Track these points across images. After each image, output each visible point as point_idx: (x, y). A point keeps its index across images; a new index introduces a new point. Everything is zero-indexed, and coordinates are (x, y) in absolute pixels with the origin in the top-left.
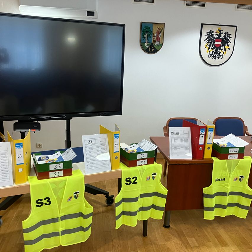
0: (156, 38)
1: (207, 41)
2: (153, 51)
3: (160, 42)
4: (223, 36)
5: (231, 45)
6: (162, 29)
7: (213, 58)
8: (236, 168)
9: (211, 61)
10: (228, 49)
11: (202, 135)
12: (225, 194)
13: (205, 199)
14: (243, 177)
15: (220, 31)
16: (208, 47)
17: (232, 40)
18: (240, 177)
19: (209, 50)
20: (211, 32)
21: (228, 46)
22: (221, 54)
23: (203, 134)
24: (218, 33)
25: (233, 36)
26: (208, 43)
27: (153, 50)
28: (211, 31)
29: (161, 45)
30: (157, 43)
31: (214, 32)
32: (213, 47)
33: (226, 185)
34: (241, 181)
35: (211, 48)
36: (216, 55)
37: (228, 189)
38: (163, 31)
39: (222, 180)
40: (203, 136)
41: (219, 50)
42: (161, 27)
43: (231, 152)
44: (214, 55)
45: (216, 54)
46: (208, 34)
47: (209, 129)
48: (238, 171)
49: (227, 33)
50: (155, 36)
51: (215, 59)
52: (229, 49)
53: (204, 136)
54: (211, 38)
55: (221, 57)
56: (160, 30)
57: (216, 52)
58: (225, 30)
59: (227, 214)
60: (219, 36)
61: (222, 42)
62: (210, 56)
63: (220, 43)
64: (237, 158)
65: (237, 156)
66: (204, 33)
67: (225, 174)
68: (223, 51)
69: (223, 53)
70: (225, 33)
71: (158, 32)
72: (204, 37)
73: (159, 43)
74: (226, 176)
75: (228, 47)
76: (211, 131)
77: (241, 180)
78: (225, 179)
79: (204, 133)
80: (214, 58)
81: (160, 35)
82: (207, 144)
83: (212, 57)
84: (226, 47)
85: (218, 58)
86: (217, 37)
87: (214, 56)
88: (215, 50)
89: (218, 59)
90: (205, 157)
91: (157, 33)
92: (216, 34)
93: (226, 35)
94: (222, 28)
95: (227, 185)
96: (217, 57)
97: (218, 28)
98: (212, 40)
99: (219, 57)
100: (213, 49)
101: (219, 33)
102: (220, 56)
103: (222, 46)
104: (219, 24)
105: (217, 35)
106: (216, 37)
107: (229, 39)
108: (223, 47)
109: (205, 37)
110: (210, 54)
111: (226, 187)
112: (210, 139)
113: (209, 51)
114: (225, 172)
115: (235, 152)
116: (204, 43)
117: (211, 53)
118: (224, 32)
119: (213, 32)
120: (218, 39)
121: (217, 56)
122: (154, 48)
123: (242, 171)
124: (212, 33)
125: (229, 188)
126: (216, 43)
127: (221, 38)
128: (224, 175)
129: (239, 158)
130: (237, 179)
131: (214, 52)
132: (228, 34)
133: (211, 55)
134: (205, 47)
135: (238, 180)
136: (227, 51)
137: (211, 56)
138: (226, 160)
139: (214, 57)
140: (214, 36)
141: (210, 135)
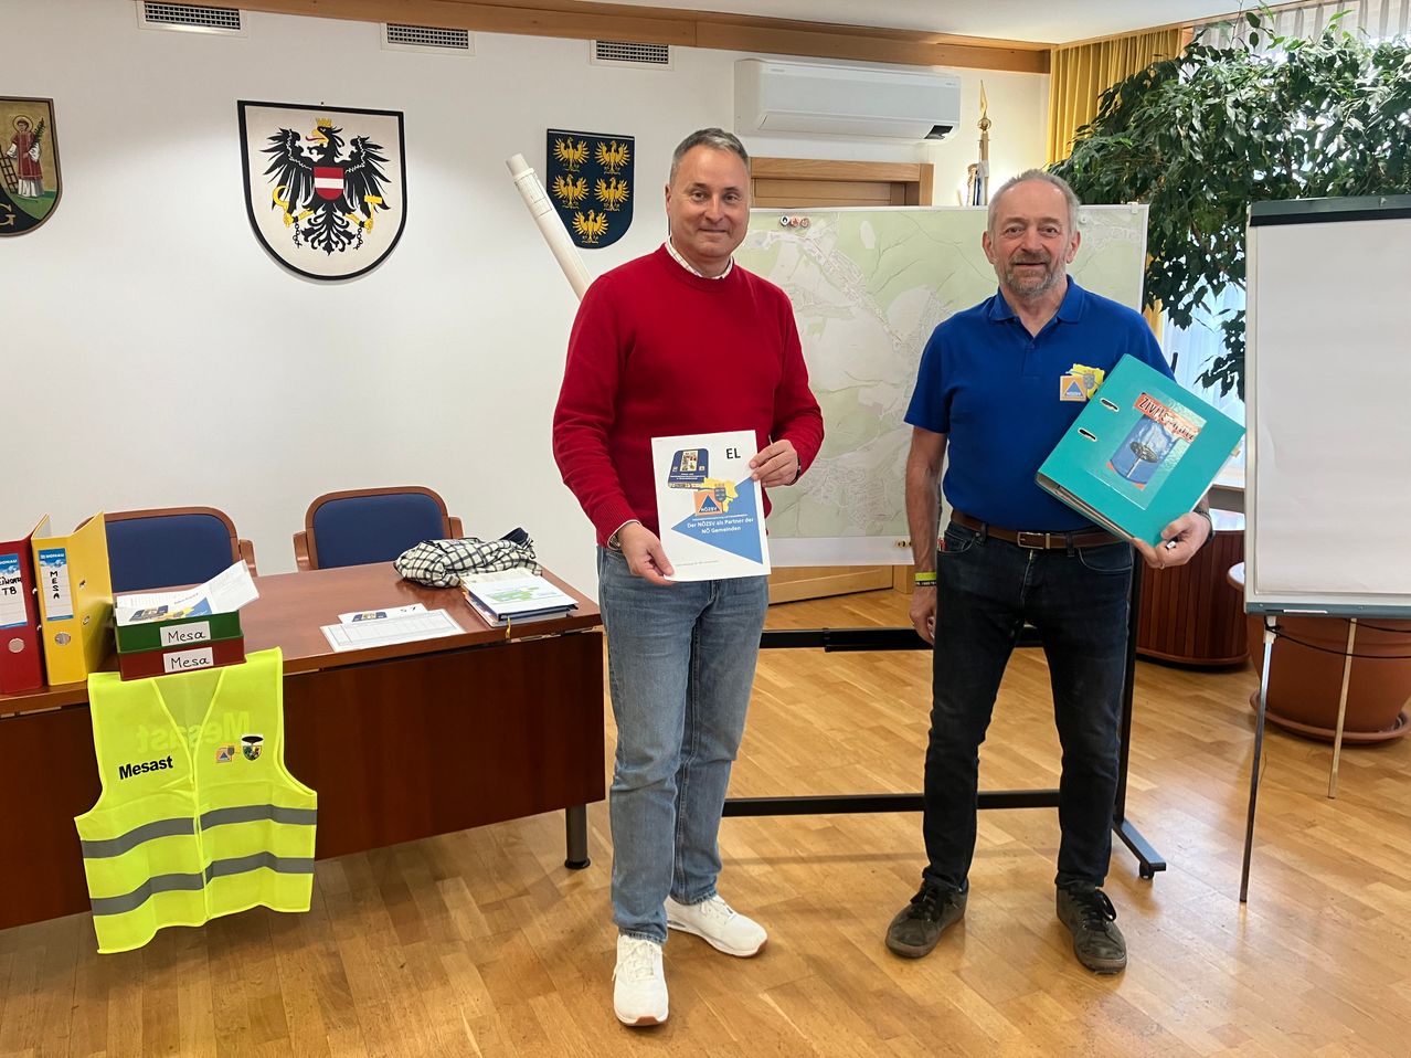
0: (15, 164)
1: (277, 174)
2: (11, 222)
3: (43, 182)
4: (345, 153)
5: (390, 191)
6: (42, 123)
7: (320, 248)
8: (212, 704)
9: (311, 257)
10: (378, 208)
11: (11, 585)
12: (182, 826)
13: (90, 865)
14: (260, 739)
15: (329, 132)
16: (288, 199)
17: (390, 169)
18: (245, 739)
19: (294, 214)
20: (286, 140)
21: (377, 193)
22: (353, 229)
23: (14, 581)
24: (321, 141)
25: (390, 151)
26: (283, 182)
27: (11, 217)
28: (285, 132)
29: (48, 194)
30: (26, 189)
31: (302, 138)
32: (310, 199)
33: (180, 787)
34: (252, 758)
35: (300, 203)
36: (328, 233)
37: (191, 800)
38: (46, 132)
39: (156, 766)
40: (12, 589)
41: (339, 213)
42: (35, 118)
43: (174, 642)
44: (321, 234)
45: (329, 229)
46: (275, 144)
47: (42, 552)
48: (229, 716)
49: (363, 140)
50: (9, 157)
51: (329, 249)
52: (384, 206)
53: (19, 586)
54: (292, 164)
55: (355, 241)
56: (34, 127)
57: (329, 222)
58: (349, 130)
59: (215, 912)
60: (330, 151)
61: (346, 178)
62: (301, 237)
63: (338, 184)
64: (212, 664)
65: (208, 653)
66: (260, 143)
67: (167, 740)
68: (359, 214)
69: (362, 224)
70: (354, 142)
71: (24, 137)
72: (261, 161)
73: (39, 188)
74: (173, 747)
75: (379, 200)
76: (53, 560)
77: (251, 755)
78: (169, 760)
79: (18, 574)
80: (323, 244)
81: (37, 149)
82: (50, 619)
83: (313, 241)
84: (367, 198)
85: (340, 246)
86: (321, 156)
87: (322, 238)
88: (320, 212)
89: (342, 250)
90: (52, 682)
91: (16, 140)
92: (312, 144)
93: (357, 148)
94: (335, 121)
95: (188, 787)
96: (337, 243)
97: (318, 120)
98: (300, 170)
99: (346, 241)
100: (313, 207)
101: (327, 140)
102: (350, 236)
103: (350, 196)
104: (320, 104)
105: (320, 149)
106: (316, 157)
107: (376, 165)
108: (356, 201)
109: (268, 160)
110: (302, 228)
111: (181, 796)
112: (57, 595)
113: (296, 219)
114: (164, 732)
115: (194, 640)
116: (266, 186)
117: (304, 225)
118: (346, 136)
119: (297, 137)
120: (328, 166)
121: (335, 239)
122: (16, 210)
123: (245, 715)
124: (293, 142)
125: (195, 795)
126: (321, 183)
127: (337, 160)
128: (165, 746)
129: (220, 660)
130: (231, 751)
131: (319, 220)
132: (366, 146)
133: (307, 233)
134: (274, 204)
135: (240, 756)
136: (378, 215)
137: (306, 240)
138: (152, 680)
139: (320, 242)
140: (305, 154)
141: (54, 581)
